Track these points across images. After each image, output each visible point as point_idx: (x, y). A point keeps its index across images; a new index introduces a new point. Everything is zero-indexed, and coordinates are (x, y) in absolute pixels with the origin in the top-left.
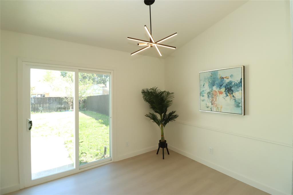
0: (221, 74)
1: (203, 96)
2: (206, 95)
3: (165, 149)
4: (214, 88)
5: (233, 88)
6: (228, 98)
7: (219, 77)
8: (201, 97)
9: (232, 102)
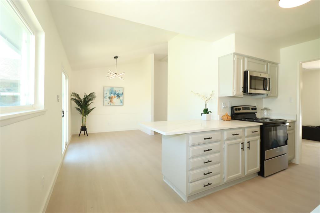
0: (115, 89)
1: (106, 98)
2: (108, 98)
3: (85, 131)
4: (112, 95)
5: (120, 96)
6: (118, 99)
7: (114, 90)
8: (105, 99)
9: (120, 101)
